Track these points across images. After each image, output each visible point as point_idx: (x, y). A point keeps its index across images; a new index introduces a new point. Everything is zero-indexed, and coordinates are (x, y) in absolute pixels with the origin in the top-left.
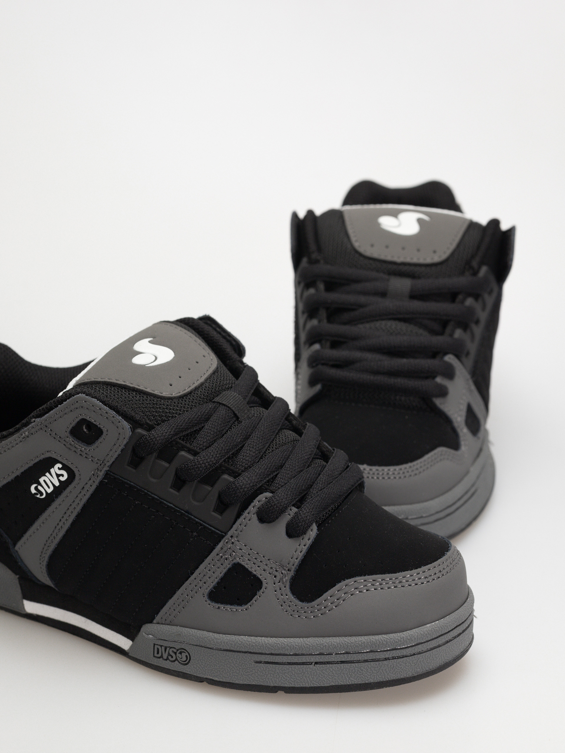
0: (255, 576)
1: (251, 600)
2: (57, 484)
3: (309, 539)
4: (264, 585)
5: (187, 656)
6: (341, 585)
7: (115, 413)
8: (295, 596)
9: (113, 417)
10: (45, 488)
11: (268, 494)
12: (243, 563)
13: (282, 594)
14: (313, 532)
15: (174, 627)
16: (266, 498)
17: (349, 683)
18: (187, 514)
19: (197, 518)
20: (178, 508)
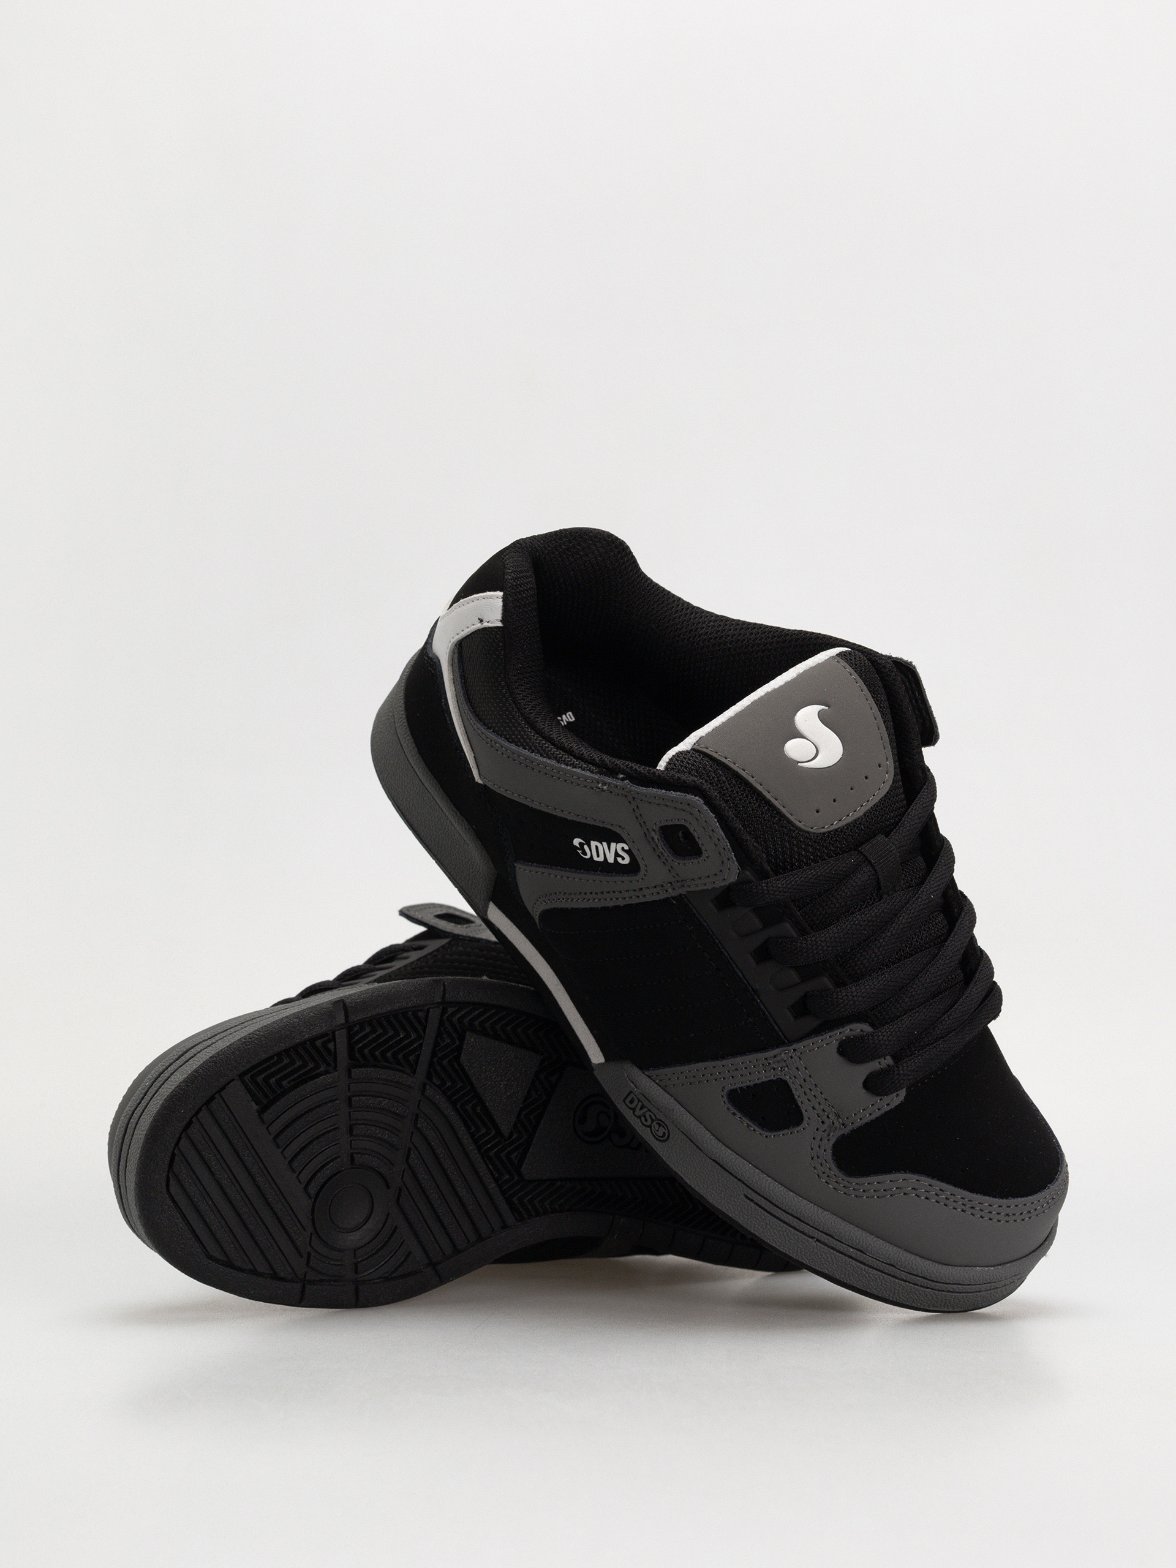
0: (798, 1107)
1: (780, 1130)
2: (611, 860)
3: (888, 1105)
4: (805, 1124)
5: (664, 1133)
6: (900, 1177)
7: (729, 846)
8: (835, 1158)
9: (724, 849)
10: (592, 852)
11: (867, 1028)
12: (792, 1086)
13: (819, 1146)
14: (897, 1099)
15: (667, 1095)
16: (862, 1030)
17: (847, 1281)
18: (753, 993)
19: (763, 1005)
20: (747, 981)
